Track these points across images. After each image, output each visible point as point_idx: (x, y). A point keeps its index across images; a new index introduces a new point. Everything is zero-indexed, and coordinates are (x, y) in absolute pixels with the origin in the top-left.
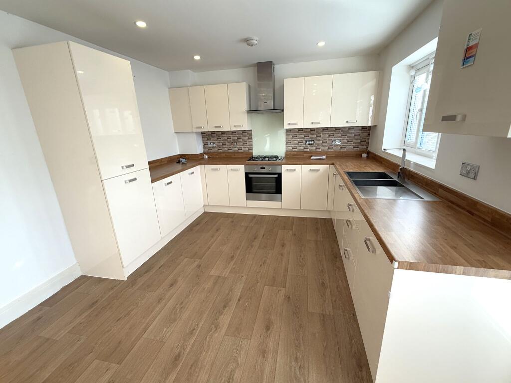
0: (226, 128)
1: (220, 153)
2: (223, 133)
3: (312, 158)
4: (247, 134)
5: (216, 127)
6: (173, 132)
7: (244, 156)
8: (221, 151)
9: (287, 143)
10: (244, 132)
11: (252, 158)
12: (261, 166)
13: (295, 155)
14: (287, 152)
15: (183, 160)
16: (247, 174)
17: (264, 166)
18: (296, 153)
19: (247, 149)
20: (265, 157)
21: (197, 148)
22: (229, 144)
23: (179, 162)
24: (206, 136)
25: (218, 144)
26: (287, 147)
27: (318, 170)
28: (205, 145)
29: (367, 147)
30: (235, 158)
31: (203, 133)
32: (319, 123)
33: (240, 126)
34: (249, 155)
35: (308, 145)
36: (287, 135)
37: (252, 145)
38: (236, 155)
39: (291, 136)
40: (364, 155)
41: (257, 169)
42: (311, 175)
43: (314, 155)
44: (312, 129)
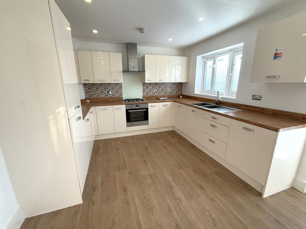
4: (118, 86)
7: (117, 100)
8: (100, 97)
10: (116, 84)
13: (147, 98)
14: (143, 96)
16: (127, 110)
19: (119, 95)
26: (143, 93)
28: (87, 93)
29: (181, 93)
31: (85, 85)
32: (163, 80)
33: (118, 80)
34: (120, 99)
35: (155, 92)
36: (143, 86)
37: (122, 93)
38: (111, 99)
39: (146, 87)
40: (181, 97)
41: (134, 107)
42: (165, 108)
43: (158, 97)
44: (156, 84)
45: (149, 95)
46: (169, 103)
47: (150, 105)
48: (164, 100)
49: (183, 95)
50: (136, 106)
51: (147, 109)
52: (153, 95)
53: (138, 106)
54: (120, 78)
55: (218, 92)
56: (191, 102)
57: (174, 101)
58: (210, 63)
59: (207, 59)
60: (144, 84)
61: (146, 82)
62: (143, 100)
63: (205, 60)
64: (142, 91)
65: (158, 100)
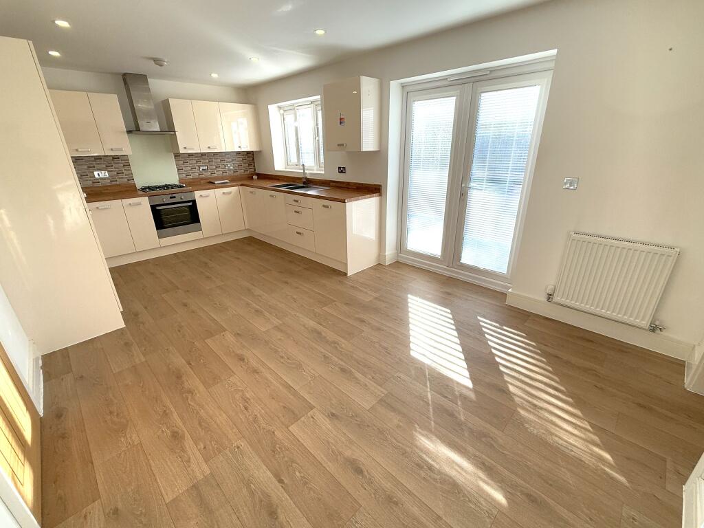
3: (216, 182)
9: (178, 170)
12: (170, 196)
13: (191, 182)
16: (153, 207)
17: (173, 195)
26: (179, 174)
27: (230, 193)
29: (255, 170)
34: (130, 187)
35: (202, 170)
36: (176, 161)
37: (132, 174)
38: (109, 188)
39: (182, 162)
40: (255, 177)
41: (166, 200)
42: (227, 198)
43: (211, 181)
44: (203, 155)
45: (191, 177)
46: (234, 189)
47: (197, 194)
48: (223, 185)
49: (258, 175)
50: (171, 198)
51: (194, 202)
52: (201, 176)
53: (175, 197)
54: (124, 145)
55: (303, 165)
56: (269, 184)
57: (242, 185)
58: (289, 117)
59: (285, 111)
60: (177, 156)
61: (182, 151)
62: (181, 187)
63: (282, 112)
65: (211, 186)
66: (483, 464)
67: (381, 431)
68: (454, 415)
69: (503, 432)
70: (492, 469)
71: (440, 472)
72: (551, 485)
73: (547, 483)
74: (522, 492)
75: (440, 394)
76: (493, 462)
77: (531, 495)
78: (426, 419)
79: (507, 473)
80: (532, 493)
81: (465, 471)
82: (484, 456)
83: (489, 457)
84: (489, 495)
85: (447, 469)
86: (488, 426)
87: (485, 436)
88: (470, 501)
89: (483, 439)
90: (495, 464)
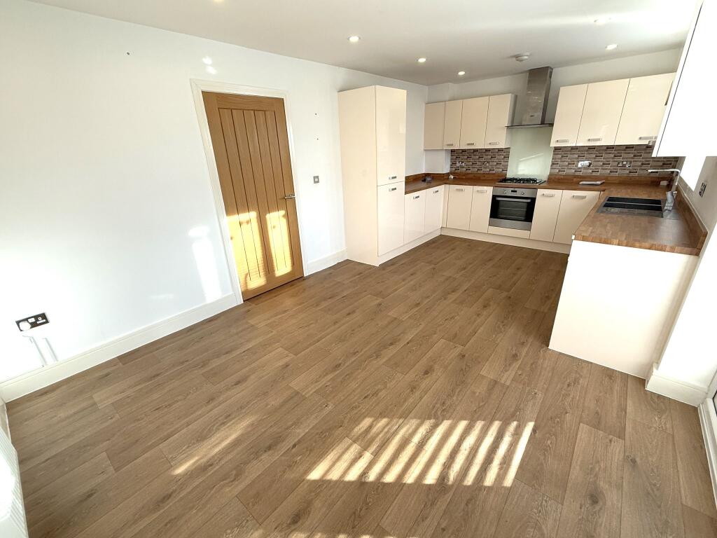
0: (480, 145)
1: (468, 174)
2: (475, 151)
3: (581, 183)
4: (504, 153)
5: (468, 144)
6: (422, 148)
7: (496, 178)
8: (470, 172)
9: (553, 164)
10: (500, 150)
11: (505, 180)
12: (513, 189)
13: (559, 179)
14: (551, 174)
15: (429, 179)
16: (494, 197)
17: (516, 189)
18: (562, 177)
19: (501, 170)
20: (520, 180)
21: (444, 167)
22: (480, 163)
23: (424, 181)
24: (456, 154)
25: (468, 164)
26: (551, 169)
27: (584, 197)
28: (453, 164)
30: (485, 180)
31: (452, 151)
32: (599, 140)
33: (496, 144)
34: (501, 177)
36: (554, 154)
37: (507, 165)
38: (486, 176)
39: (560, 156)
40: (664, 183)
41: (508, 192)
42: (577, 203)
44: (591, 147)
45: (564, 174)
51: (533, 200)
53: (516, 191)
60: (558, 149)
61: (553, 144)
64: (551, 164)
66: (211, 465)
67: (265, 394)
68: (269, 450)
69: (236, 496)
70: (204, 471)
71: (218, 429)
72: (166, 525)
73: (169, 522)
74: (174, 491)
75: (299, 441)
76: (209, 474)
77: (168, 498)
78: (270, 425)
79: (196, 483)
80: (170, 500)
81: (211, 449)
82: (217, 467)
83: (215, 471)
84: (186, 461)
85: (218, 435)
86: (248, 481)
87: (237, 475)
88: (189, 447)
89: (234, 472)
90: (207, 476)
